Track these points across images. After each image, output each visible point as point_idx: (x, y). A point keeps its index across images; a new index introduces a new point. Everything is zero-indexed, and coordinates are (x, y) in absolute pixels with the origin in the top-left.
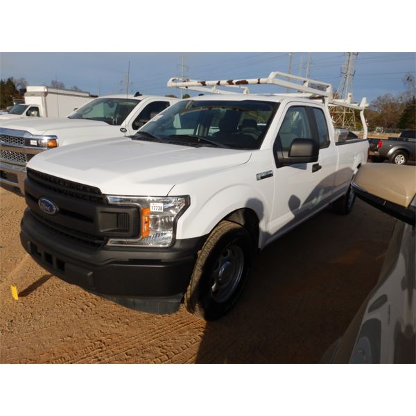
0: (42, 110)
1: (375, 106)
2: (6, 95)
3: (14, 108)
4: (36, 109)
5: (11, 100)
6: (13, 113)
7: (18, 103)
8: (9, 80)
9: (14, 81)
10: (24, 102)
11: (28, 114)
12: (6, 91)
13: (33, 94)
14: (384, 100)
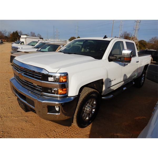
0: (25, 43)
1: (151, 41)
2: (15, 37)
3: (17, 42)
4: (23, 42)
5: (16, 38)
6: (17, 43)
7: (18, 40)
8: (16, 31)
9: (18, 32)
10: (20, 40)
11: (21, 44)
12: (15, 35)
13: (23, 38)
14: (154, 39)
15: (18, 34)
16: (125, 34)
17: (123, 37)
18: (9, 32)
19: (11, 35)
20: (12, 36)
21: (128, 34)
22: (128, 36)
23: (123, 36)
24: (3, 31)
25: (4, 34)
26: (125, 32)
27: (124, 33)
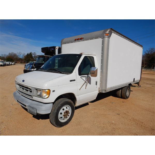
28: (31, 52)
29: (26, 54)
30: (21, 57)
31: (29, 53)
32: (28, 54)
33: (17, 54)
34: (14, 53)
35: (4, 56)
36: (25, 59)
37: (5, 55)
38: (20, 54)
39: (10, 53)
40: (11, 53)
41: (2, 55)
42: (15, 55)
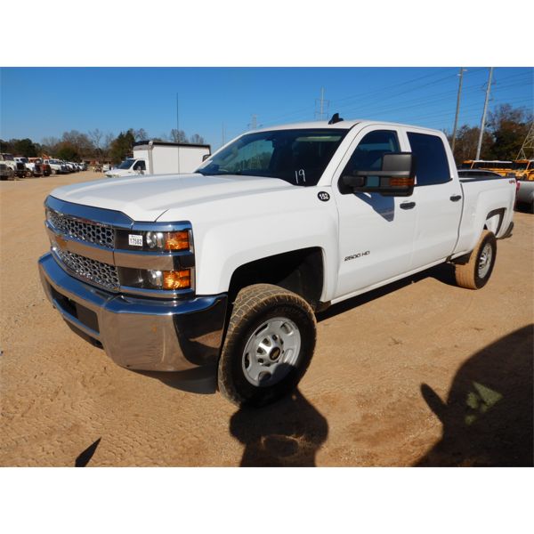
8: (128, 132)
9: (133, 132)
11: (135, 169)
15: (133, 139)
16: (502, 115)
17: (494, 124)
18: (107, 137)
19: (113, 144)
20: (115, 146)
21: (516, 111)
22: (516, 121)
23: (496, 122)
24: (90, 133)
25: (94, 144)
26: (502, 107)
27: (498, 109)
28: (132, 130)
29: (116, 136)
30: (101, 144)
31: (125, 131)
32: (121, 136)
33: (90, 138)
34: (77, 133)
35: (50, 143)
36: (114, 152)
37: (53, 140)
38: (99, 135)
39: (66, 134)
40: (69, 132)
41: (46, 140)
42: (83, 139)
